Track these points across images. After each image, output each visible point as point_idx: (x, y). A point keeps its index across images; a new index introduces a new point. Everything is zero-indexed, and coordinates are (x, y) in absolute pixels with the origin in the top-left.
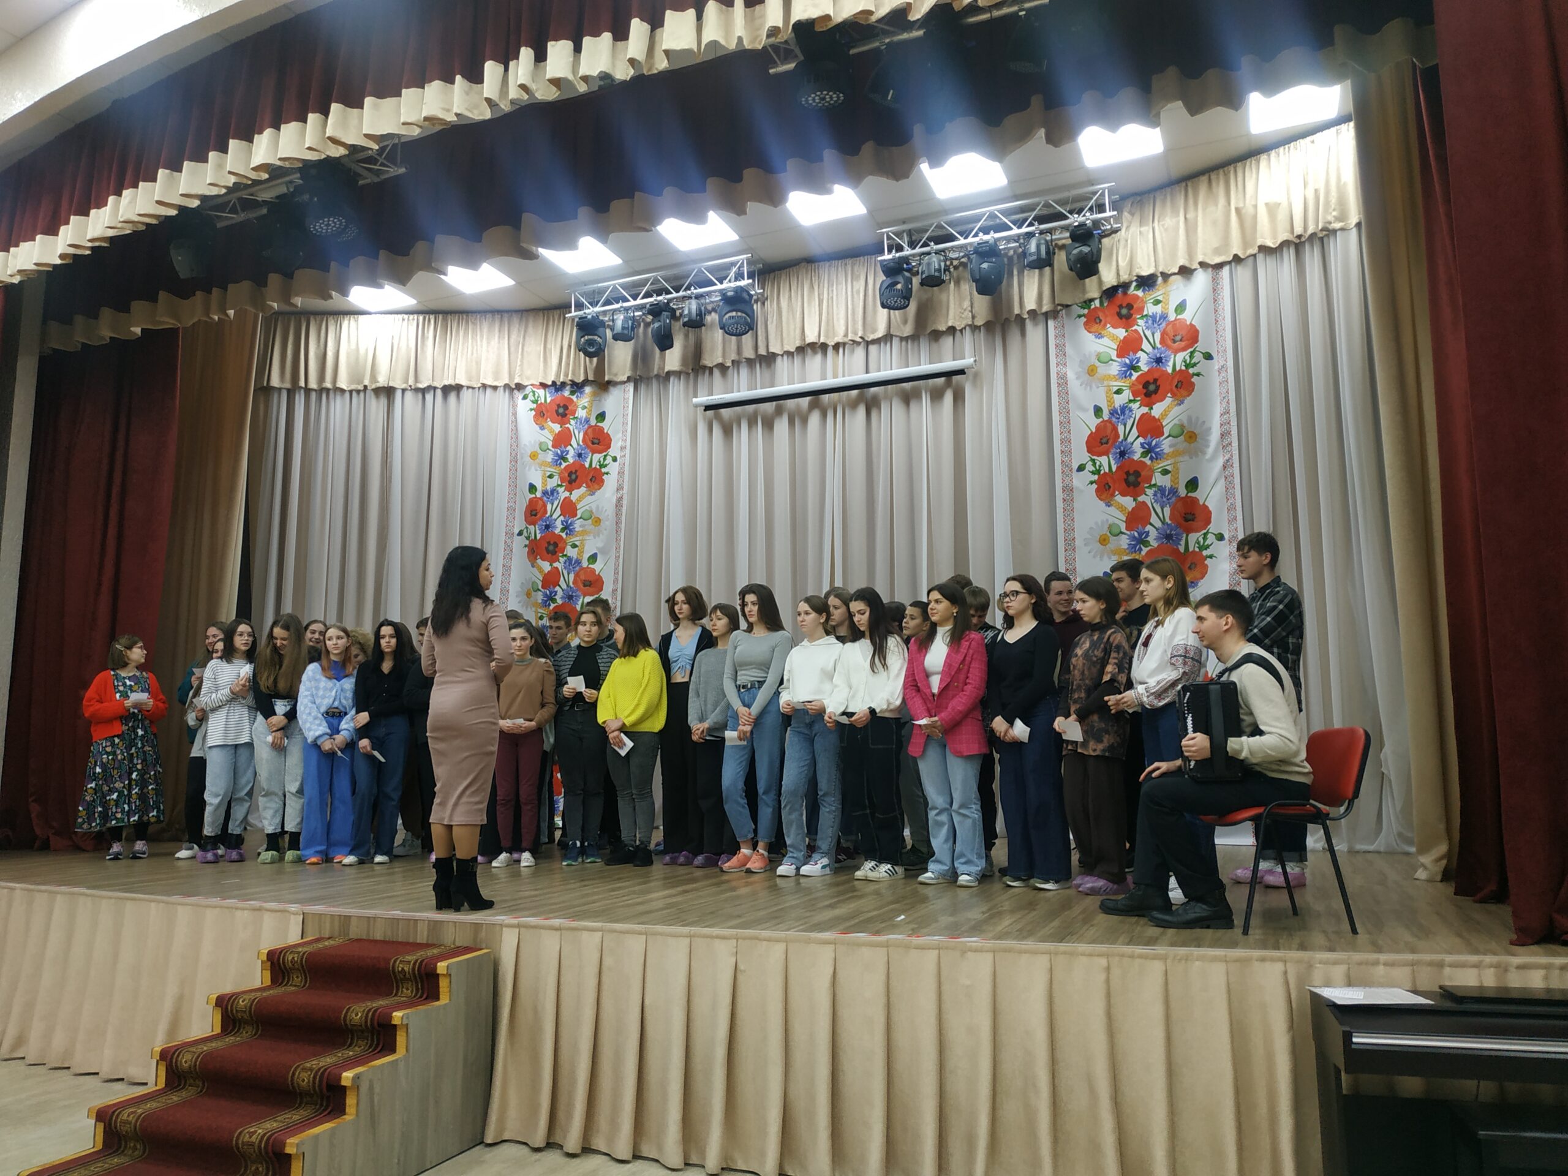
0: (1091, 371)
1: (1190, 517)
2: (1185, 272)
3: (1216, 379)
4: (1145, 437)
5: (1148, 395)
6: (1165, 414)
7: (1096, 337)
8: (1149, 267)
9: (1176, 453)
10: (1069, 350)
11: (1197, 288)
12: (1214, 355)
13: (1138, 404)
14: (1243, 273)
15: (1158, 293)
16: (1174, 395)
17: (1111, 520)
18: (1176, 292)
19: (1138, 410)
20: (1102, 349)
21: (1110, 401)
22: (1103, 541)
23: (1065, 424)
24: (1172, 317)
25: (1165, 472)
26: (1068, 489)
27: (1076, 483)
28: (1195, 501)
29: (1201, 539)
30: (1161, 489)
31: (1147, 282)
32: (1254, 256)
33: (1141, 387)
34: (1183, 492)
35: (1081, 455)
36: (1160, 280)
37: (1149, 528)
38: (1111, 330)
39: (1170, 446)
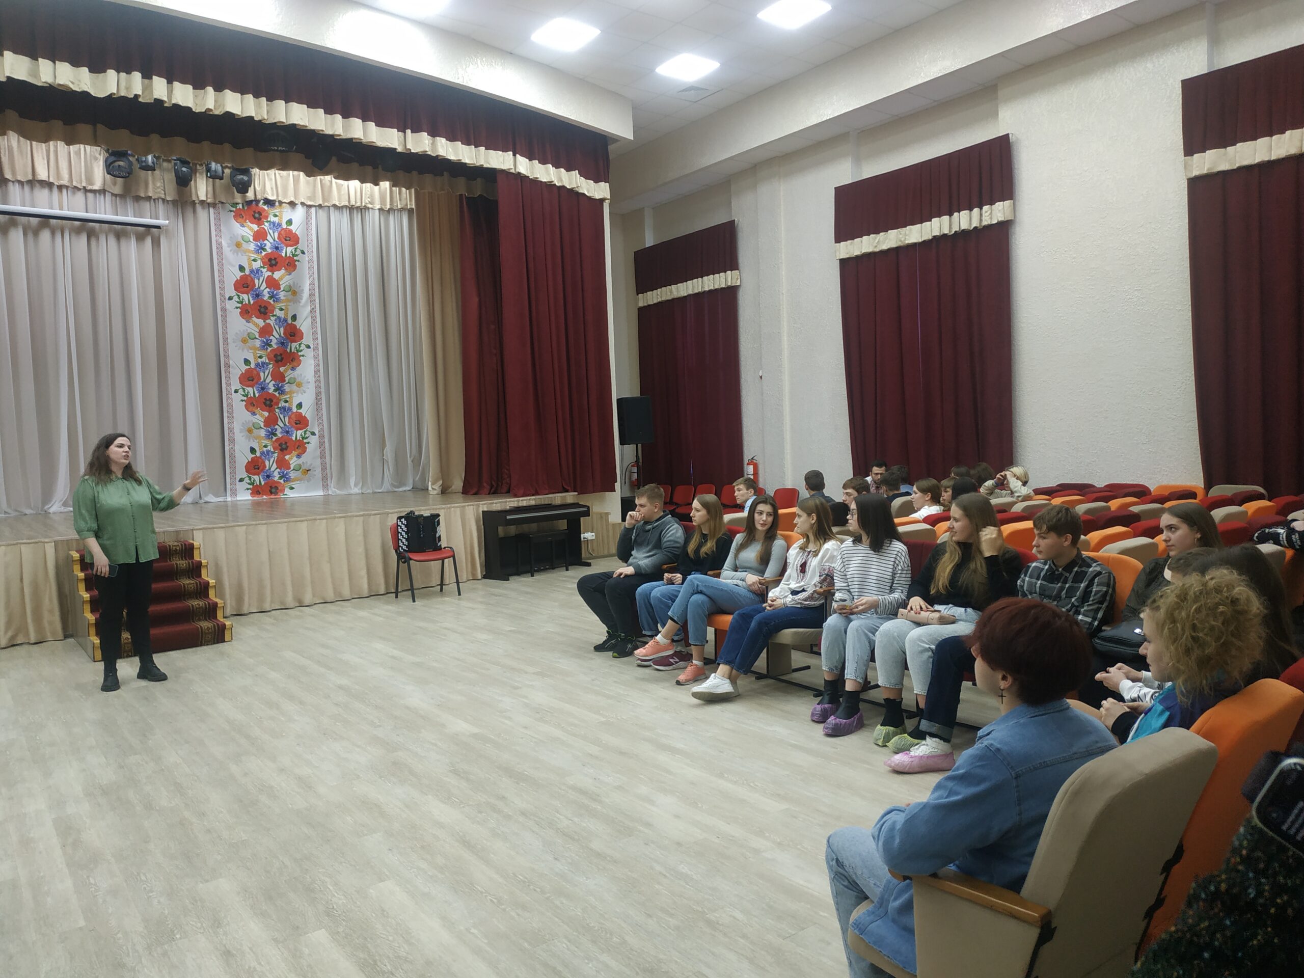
0: (238, 245)
1: (292, 334)
2: (292, 204)
3: (306, 266)
4: (270, 289)
5: (271, 265)
6: (281, 278)
7: (241, 226)
8: (273, 195)
9: (288, 301)
10: (222, 228)
11: (298, 215)
12: (306, 252)
13: (265, 270)
14: (322, 214)
15: (276, 211)
16: (286, 269)
17: (249, 330)
18: (287, 214)
19: (266, 273)
20: (245, 234)
21: (250, 265)
22: (244, 341)
23: (221, 271)
24: (284, 226)
25: (281, 309)
26: (224, 310)
27: (228, 307)
28: (295, 326)
29: (298, 346)
30: (279, 318)
31: (269, 203)
32: (329, 207)
33: (267, 260)
34: (290, 321)
35: (230, 291)
36: (277, 204)
37: (272, 337)
38: (249, 223)
39: (284, 296)
